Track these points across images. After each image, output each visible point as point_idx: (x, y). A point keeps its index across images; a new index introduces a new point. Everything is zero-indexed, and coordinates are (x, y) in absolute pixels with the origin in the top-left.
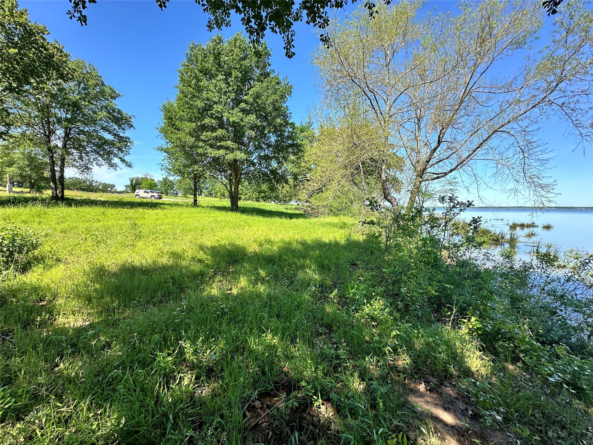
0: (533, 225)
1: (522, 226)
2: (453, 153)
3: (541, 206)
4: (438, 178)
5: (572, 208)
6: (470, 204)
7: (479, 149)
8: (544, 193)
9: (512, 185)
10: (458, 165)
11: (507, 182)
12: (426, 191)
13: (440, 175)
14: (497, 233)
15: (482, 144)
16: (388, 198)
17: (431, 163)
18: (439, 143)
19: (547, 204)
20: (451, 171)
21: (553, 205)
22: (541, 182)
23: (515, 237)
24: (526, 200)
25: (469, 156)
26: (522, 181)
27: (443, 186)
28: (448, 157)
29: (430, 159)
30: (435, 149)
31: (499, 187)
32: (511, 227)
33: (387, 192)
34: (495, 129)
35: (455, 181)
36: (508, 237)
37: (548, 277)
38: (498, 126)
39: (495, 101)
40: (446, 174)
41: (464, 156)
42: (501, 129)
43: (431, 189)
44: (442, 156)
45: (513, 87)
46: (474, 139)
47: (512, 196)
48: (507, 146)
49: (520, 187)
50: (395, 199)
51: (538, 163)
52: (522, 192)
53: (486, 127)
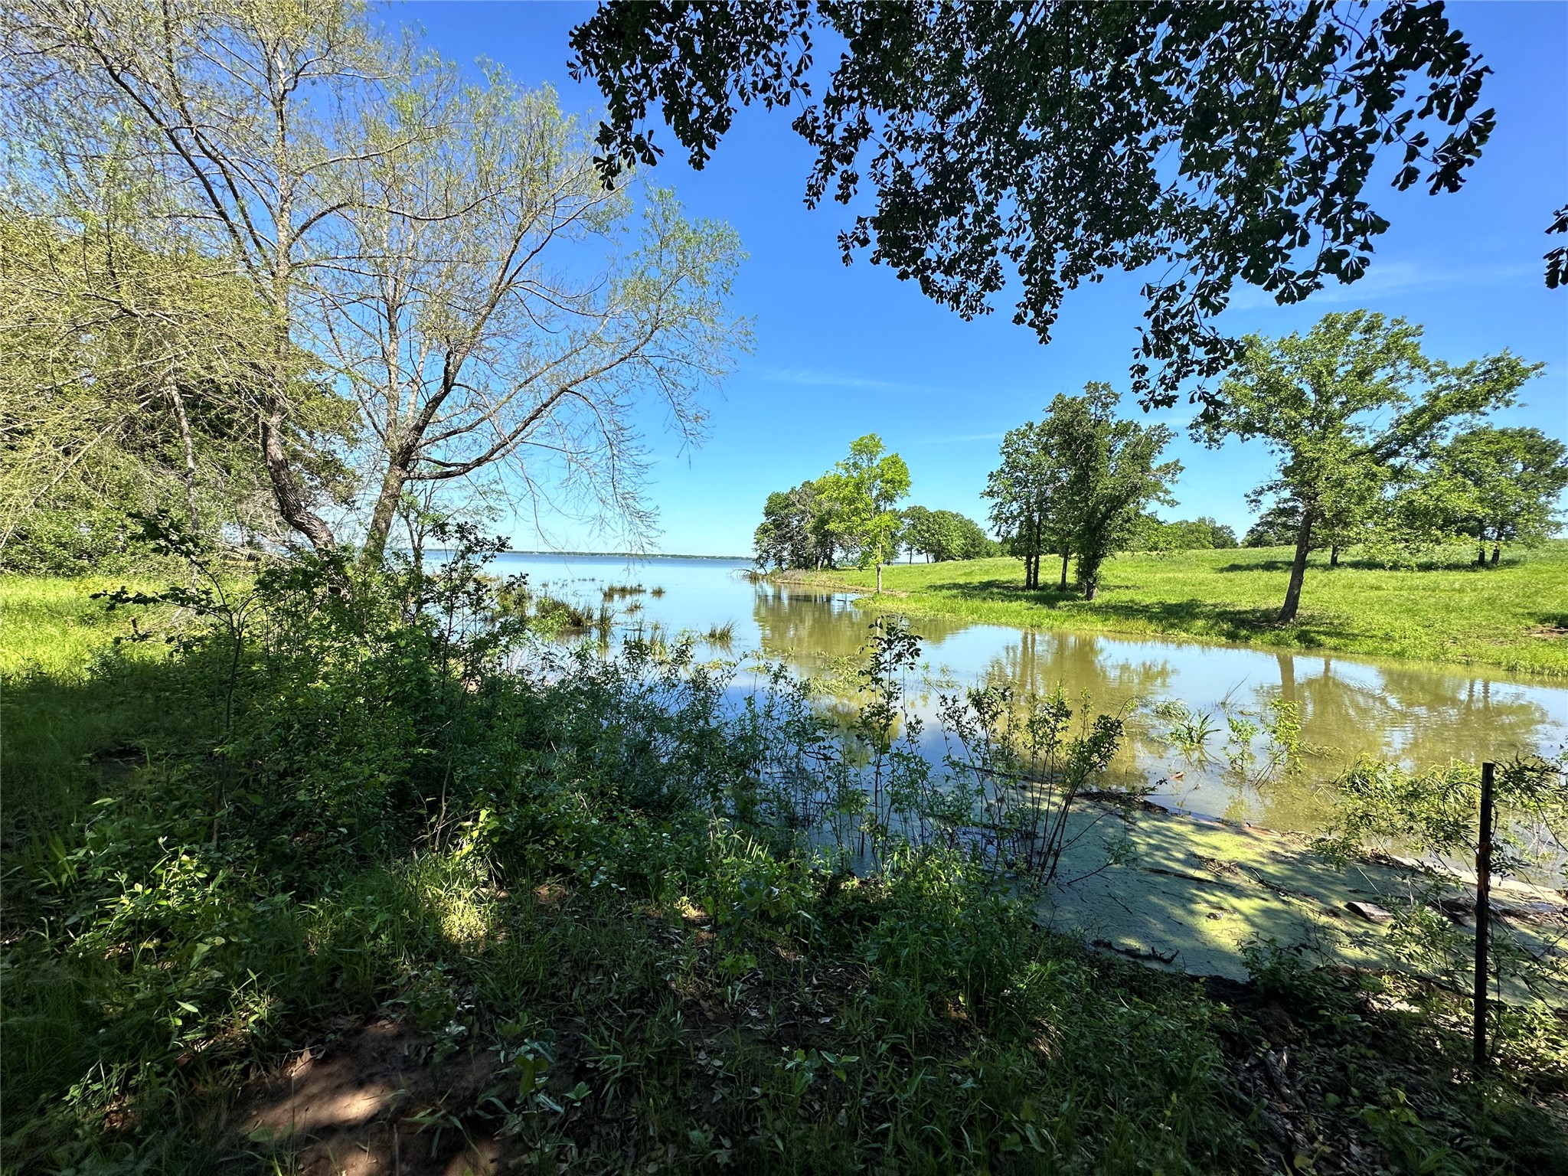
0: (638, 590)
1: (623, 591)
2: (482, 419)
3: (640, 552)
4: (448, 475)
5: (691, 557)
6: (503, 545)
7: (536, 422)
8: (643, 529)
9: (595, 508)
10: (493, 452)
11: (587, 500)
12: (427, 507)
13: (453, 468)
14: (580, 609)
15: (540, 411)
16: (297, 518)
17: (427, 431)
18: (448, 385)
19: (650, 550)
20: (479, 462)
21: (656, 551)
22: (638, 507)
23: (609, 614)
24: (618, 540)
25: (517, 432)
26: (610, 502)
27: (471, 498)
28: (471, 427)
29: (426, 423)
30: (437, 401)
31: (574, 511)
32: (605, 595)
33: (292, 498)
34: (563, 385)
35: (500, 487)
36: (597, 615)
37: (641, 685)
38: (568, 381)
39: (563, 325)
40: (466, 468)
41: (507, 432)
42: (573, 388)
43: (440, 503)
44: (455, 420)
45: (592, 308)
46: (525, 397)
47: (596, 532)
48: (585, 428)
49: (609, 514)
50: (324, 524)
51: (634, 471)
52: (612, 524)
53: (546, 375)
